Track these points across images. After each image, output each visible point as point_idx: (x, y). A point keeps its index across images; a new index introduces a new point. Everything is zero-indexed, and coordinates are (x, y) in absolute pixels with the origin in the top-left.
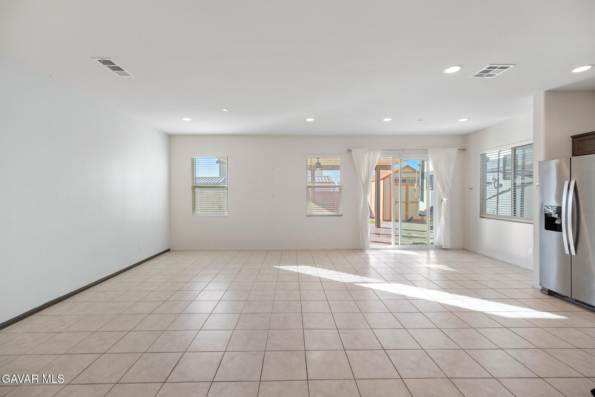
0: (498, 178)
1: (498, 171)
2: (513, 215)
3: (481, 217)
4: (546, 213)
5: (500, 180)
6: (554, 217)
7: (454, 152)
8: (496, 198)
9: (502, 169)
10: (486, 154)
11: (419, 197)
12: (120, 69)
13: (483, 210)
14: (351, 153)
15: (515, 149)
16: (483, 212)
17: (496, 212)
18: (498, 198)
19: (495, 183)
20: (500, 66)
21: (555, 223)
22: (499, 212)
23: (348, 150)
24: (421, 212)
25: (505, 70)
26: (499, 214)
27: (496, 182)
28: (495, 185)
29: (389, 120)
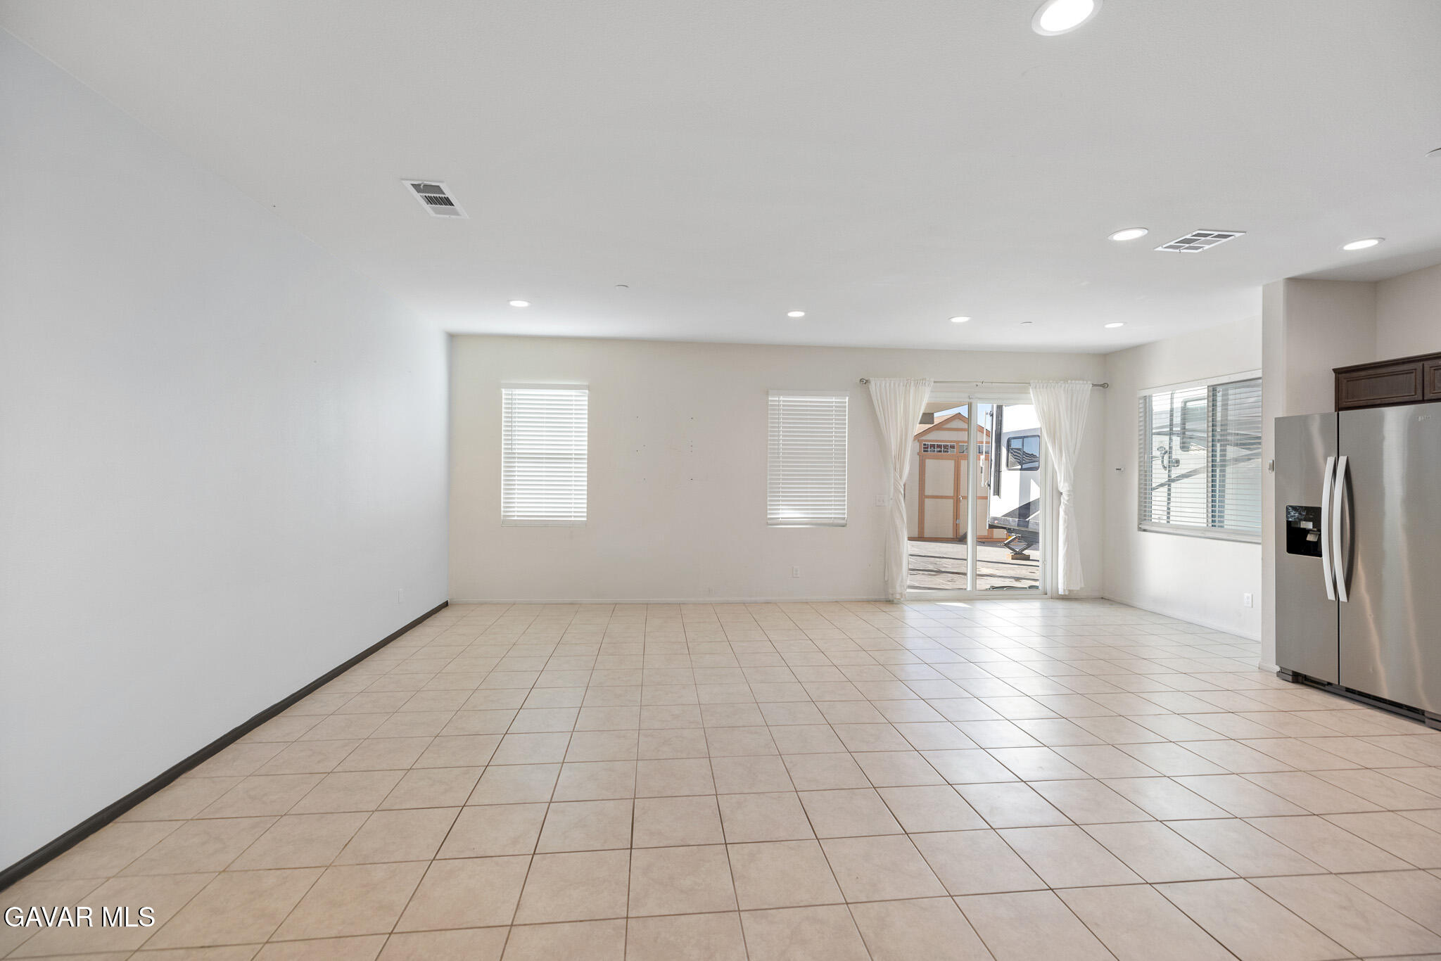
0: (1170, 448)
1: (1171, 433)
2: (1210, 525)
3: (1139, 530)
4: (1290, 520)
5: (1174, 452)
6: (1305, 529)
7: (1084, 389)
8: (1165, 489)
9: (1179, 429)
10: (1150, 397)
11: (989, 485)
12: (447, 202)
13: (1145, 516)
14: (869, 388)
15: (1214, 390)
16: (1145, 519)
17: (1165, 518)
18: (1169, 490)
19: (1163, 458)
20: (1216, 233)
21: (1307, 539)
22: (1171, 518)
23: (861, 380)
24: (995, 519)
25: (1224, 240)
26: (1171, 522)
27: (1166, 457)
28: (1163, 462)
29: (965, 319)
